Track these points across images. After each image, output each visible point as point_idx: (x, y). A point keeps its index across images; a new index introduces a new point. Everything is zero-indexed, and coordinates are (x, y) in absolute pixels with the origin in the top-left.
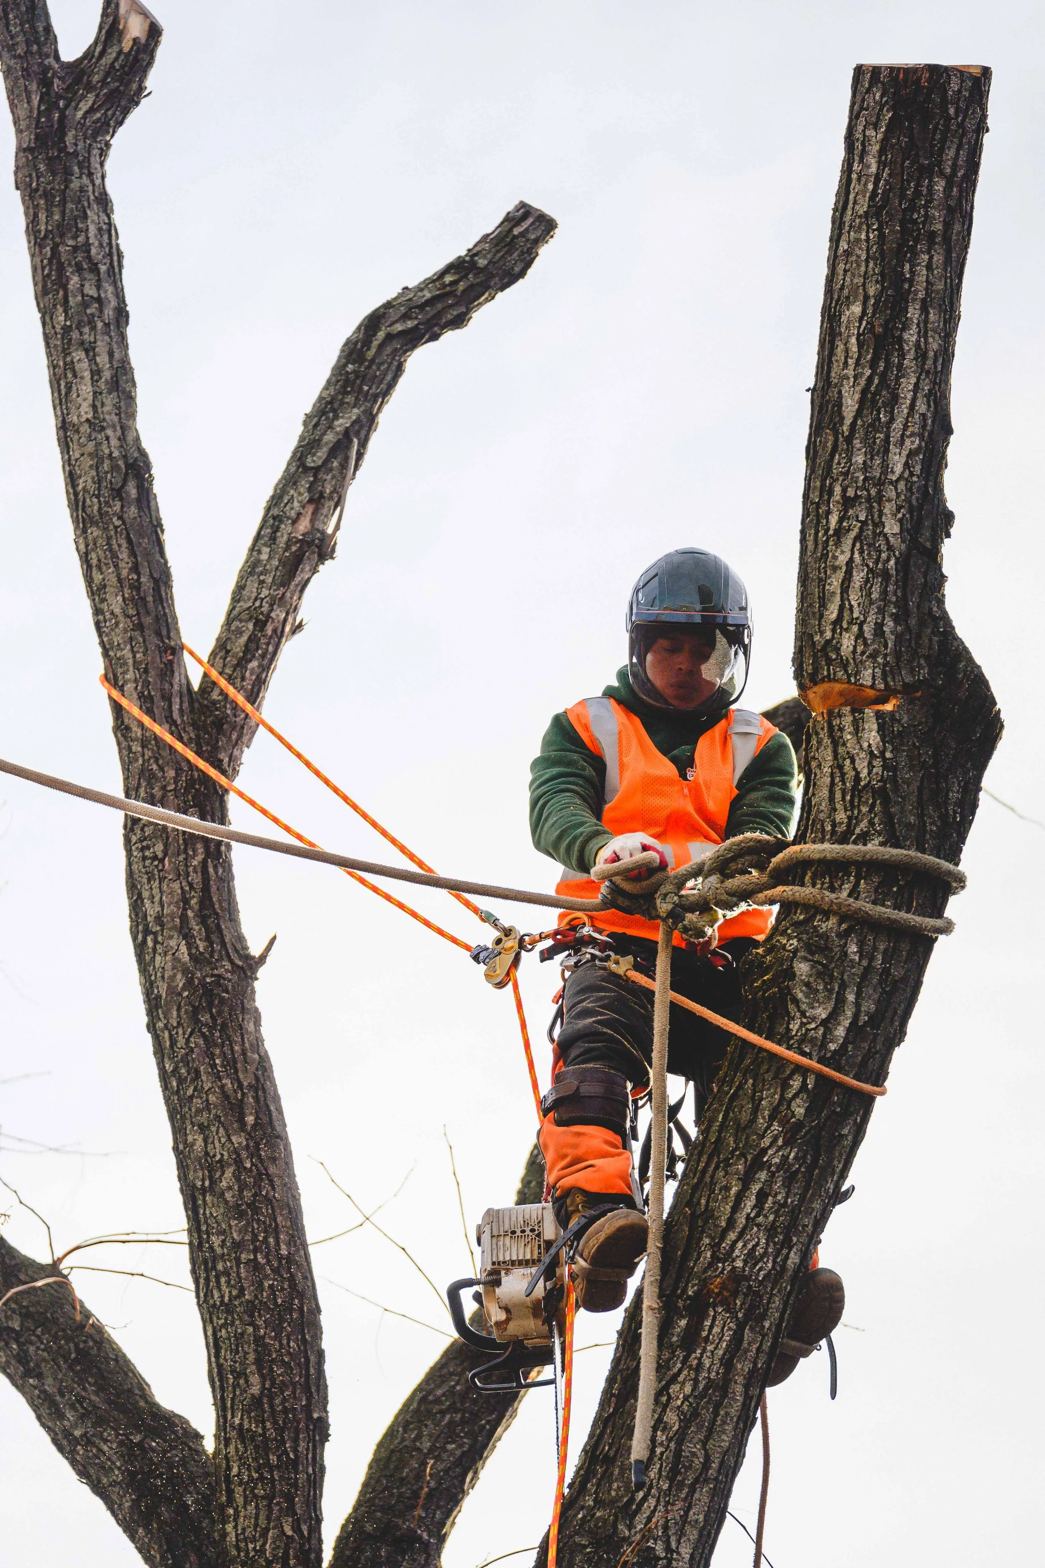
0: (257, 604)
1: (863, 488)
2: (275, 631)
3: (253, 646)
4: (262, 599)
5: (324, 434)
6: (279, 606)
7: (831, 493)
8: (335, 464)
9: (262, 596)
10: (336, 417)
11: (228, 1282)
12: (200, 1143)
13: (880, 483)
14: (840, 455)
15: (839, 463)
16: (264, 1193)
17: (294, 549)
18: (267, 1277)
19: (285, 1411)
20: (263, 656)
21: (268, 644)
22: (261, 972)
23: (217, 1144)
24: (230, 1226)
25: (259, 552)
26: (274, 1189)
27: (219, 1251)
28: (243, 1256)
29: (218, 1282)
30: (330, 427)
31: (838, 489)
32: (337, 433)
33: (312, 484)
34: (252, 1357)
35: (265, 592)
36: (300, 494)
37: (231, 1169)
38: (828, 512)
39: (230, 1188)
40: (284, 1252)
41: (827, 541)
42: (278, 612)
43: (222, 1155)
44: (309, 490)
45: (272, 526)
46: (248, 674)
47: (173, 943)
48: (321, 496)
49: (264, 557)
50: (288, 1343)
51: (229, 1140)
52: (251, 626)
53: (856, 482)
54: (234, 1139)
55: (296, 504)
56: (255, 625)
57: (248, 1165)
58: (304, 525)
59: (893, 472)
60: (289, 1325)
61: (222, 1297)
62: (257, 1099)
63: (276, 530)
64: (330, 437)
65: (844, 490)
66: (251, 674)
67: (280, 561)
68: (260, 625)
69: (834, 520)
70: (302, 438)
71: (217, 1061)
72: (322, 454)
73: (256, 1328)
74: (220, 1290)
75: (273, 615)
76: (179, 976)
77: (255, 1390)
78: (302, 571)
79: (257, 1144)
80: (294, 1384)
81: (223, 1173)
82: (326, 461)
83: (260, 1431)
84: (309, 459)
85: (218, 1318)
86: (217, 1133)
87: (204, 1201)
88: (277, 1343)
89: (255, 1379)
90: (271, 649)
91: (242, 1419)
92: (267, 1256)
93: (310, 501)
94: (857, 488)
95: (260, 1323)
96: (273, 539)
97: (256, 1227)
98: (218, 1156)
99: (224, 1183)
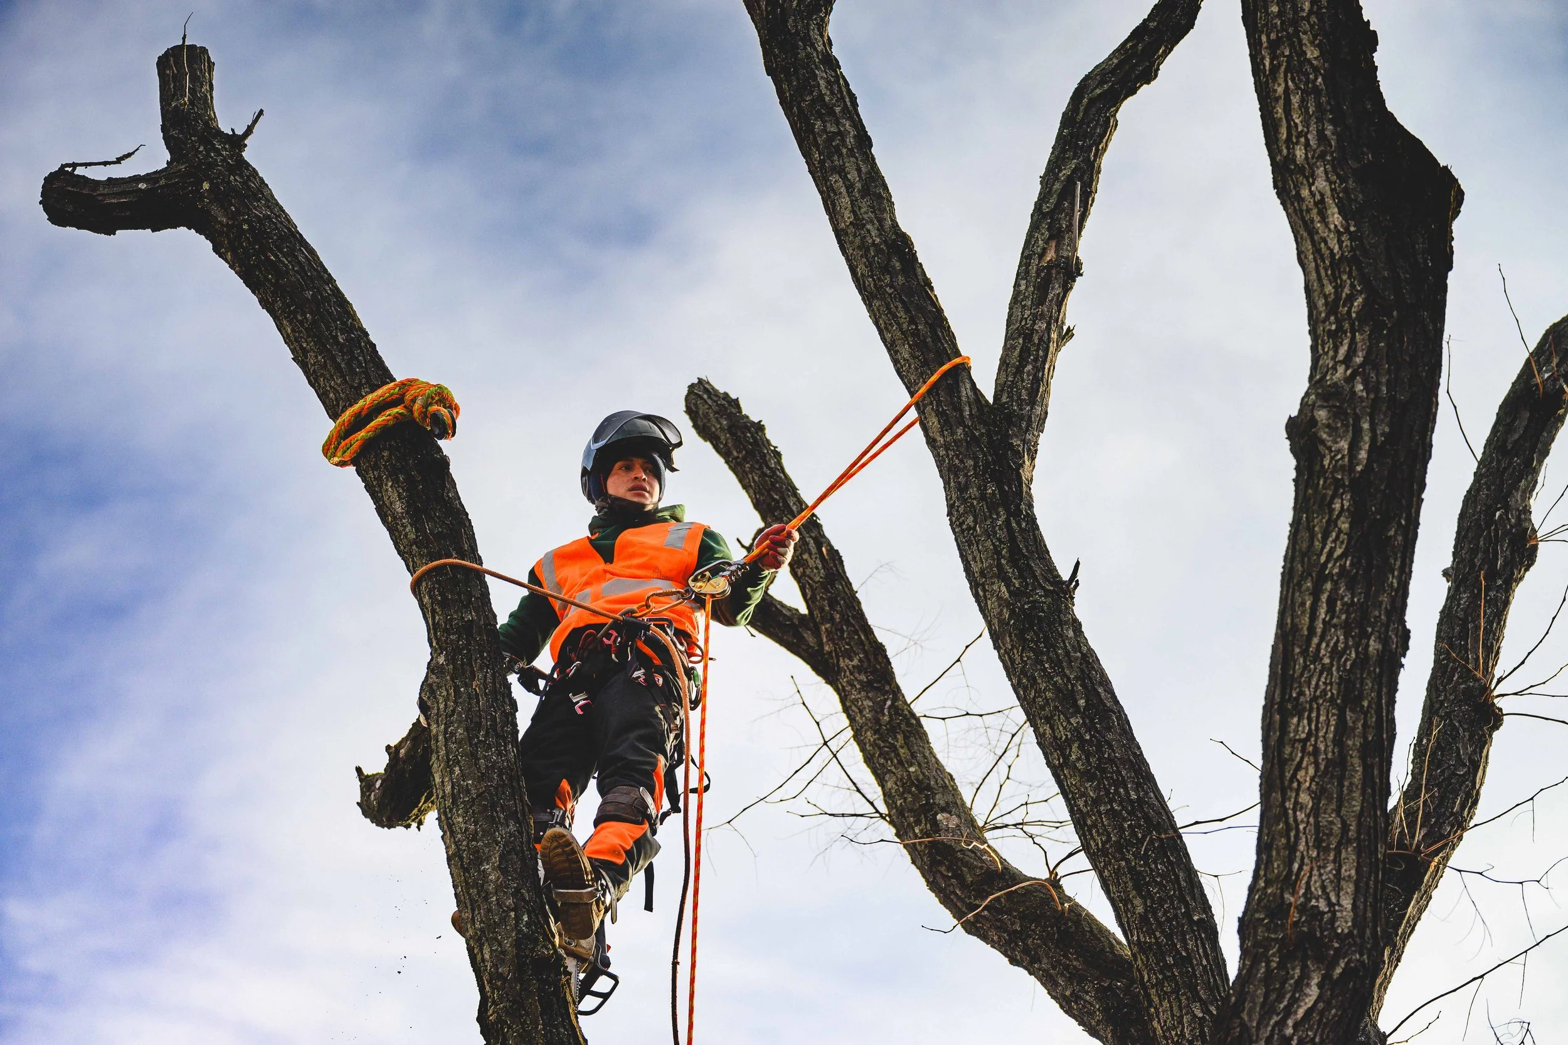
0: (1023, 323)
1: (1283, 30)
2: (1041, 339)
3: (1025, 355)
4: (1026, 319)
5: (1053, 185)
6: (1040, 320)
7: (1261, 44)
8: (1066, 204)
9: (1026, 316)
10: (1060, 171)
11: (1097, 832)
12: (1049, 731)
13: (1295, 22)
14: (1261, 12)
15: (1261, 18)
16: (1106, 756)
17: (1043, 274)
18: (1125, 820)
19: (1169, 920)
20: (1036, 360)
21: (1037, 351)
22: (1078, 595)
23: (1061, 729)
24: (1086, 788)
25: (1019, 286)
26: (1114, 751)
27: (1085, 810)
28: (1102, 808)
29: (1091, 834)
30: (1057, 179)
31: (1264, 38)
32: (1062, 181)
33: (1050, 224)
34: (1130, 884)
35: (1027, 313)
36: (1043, 234)
37: (1076, 745)
38: (1263, 58)
39: (1079, 759)
40: (1134, 796)
41: (1267, 80)
42: (1040, 324)
43: (1066, 735)
44: (1048, 229)
45: (1026, 264)
46: (1025, 376)
47: (995, 587)
48: (1060, 230)
49: (1023, 287)
50: (1156, 867)
51: (1069, 723)
52: (1021, 341)
53: (1276, 27)
54: (1072, 720)
55: (1040, 242)
56: (1024, 340)
57: (1088, 737)
58: (1051, 255)
59: (1303, 10)
60: (1153, 852)
61: (1097, 844)
62: (1084, 685)
63: (1028, 265)
64: (1057, 186)
65: (1268, 37)
66: (1028, 376)
67: (1034, 287)
68: (1028, 338)
69: (1267, 62)
70: (1040, 194)
71: (1047, 665)
72: (1053, 200)
73: (1128, 861)
74: (1095, 840)
75: (1036, 327)
76: (1005, 610)
77: (1140, 909)
78: (1053, 288)
79: (1092, 720)
80: (1170, 898)
81: (1071, 749)
82: (1058, 204)
83: (1153, 940)
84: (1044, 207)
85: (1100, 863)
86: (1059, 720)
87: (1065, 775)
88: (1147, 869)
89: (1138, 901)
90: (1041, 353)
91: (1138, 936)
92: (1120, 804)
93: (1051, 238)
94: (1278, 32)
95: (1130, 857)
96: (1027, 272)
97: (1106, 783)
98: (1064, 737)
99: (1074, 757)
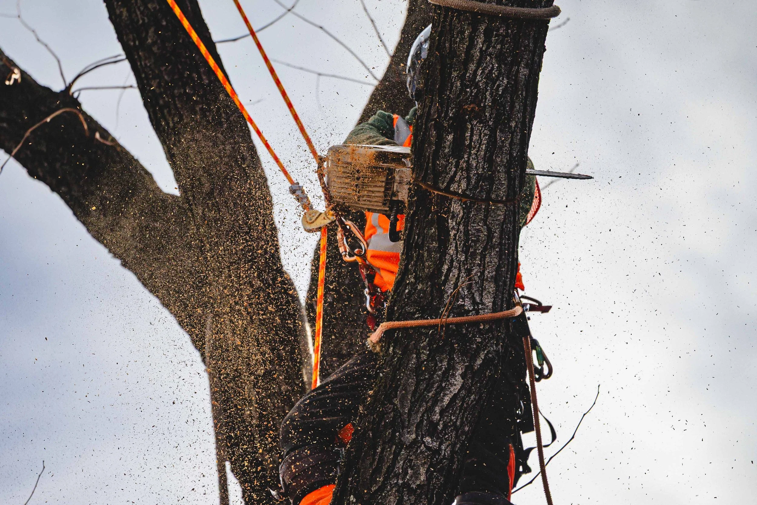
12: (125, 14)
23: (138, 13)
24: (161, 71)
29: (163, 113)
39: (154, 43)
43: (143, 20)
51: (146, 7)
54: (150, 6)
57: (164, 23)
81: (147, 33)
97: (180, 67)
98: (141, 22)
99: (150, 41)
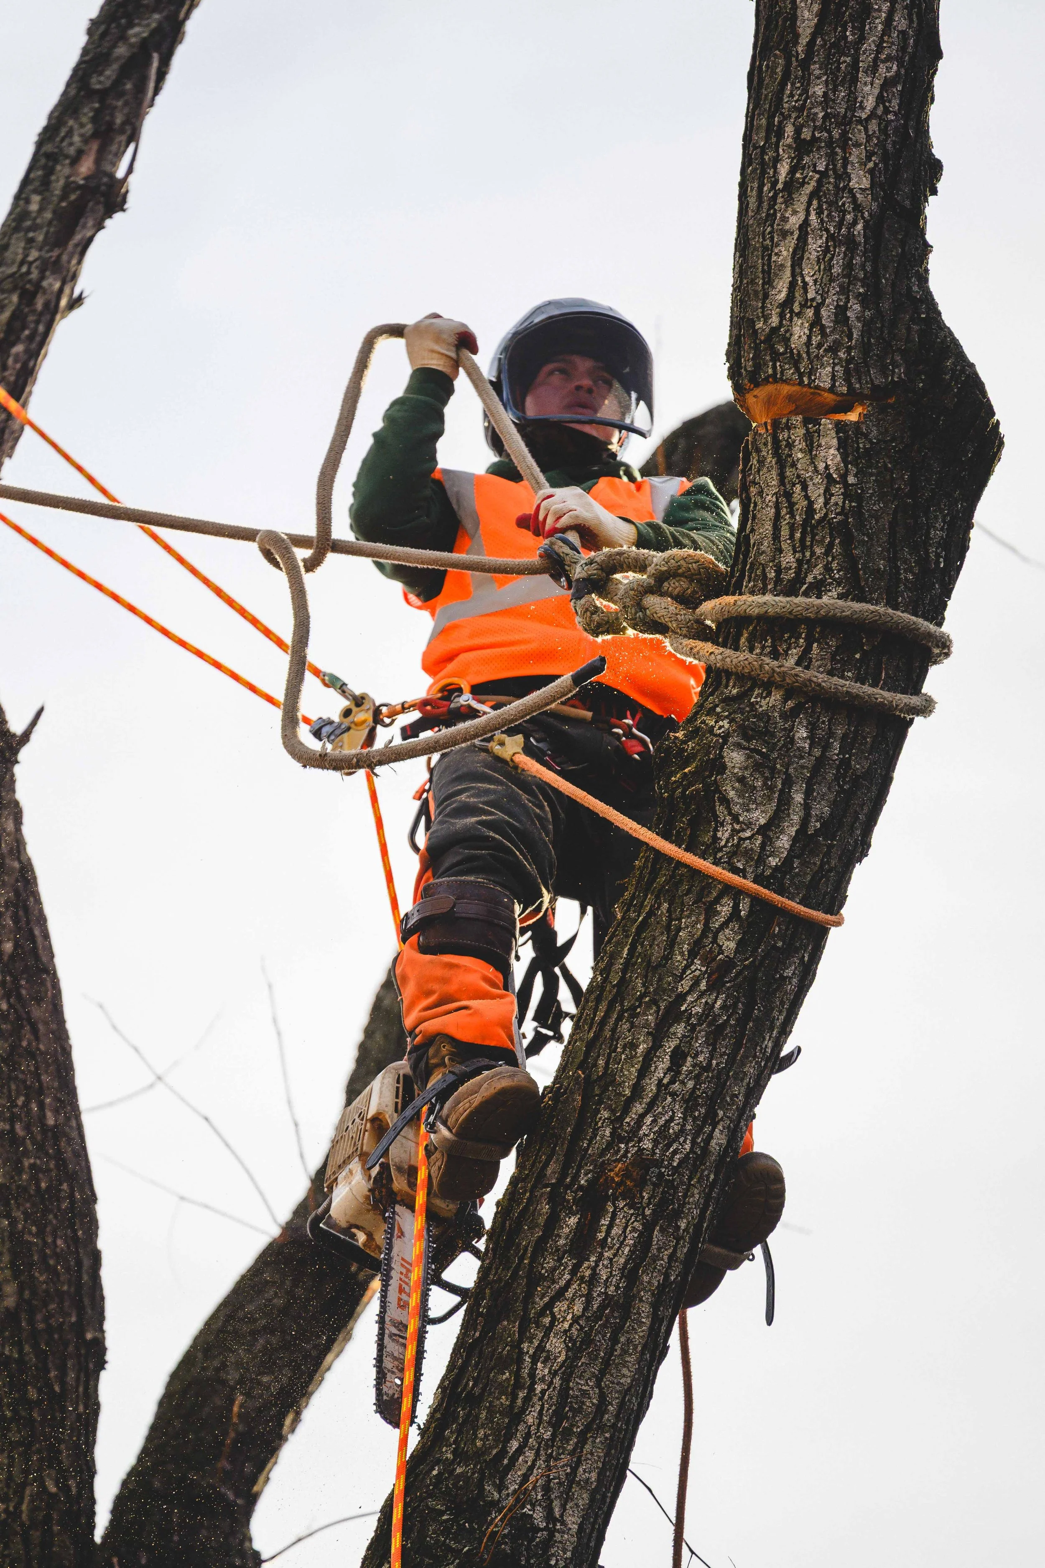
0: (24, 269)
1: (822, 129)
2: (46, 305)
3: (17, 324)
4: (31, 263)
5: (114, 46)
6: (53, 273)
7: (780, 134)
8: (129, 86)
9: (30, 259)
10: (131, 25)
13: (845, 122)
14: (793, 84)
15: (792, 95)
16: (24, 1044)
17: (73, 197)
18: (26, 1153)
19: (49, 1330)
20: (31, 338)
21: (37, 322)
22: (24, 754)
25: (28, 201)
26: (37, 1039)
30: (123, 37)
31: (789, 130)
32: (132, 46)
33: (97, 111)
34: (6, 1259)
35: (34, 254)
36: (82, 125)
38: (777, 160)
40: (51, 1121)
41: (774, 198)
42: (50, 280)
44: (94, 120)
45: (44, 167)
46: (10, 361)
48: (110, 125)
49: (34, 207)
50: (54, 1242)
52: (15, 298)
53: (814, 121)
55: (76, 139)
56: (21, 297)
57: (5, 1007)
58: (86, 167)
59: (862, 108)
60: (56, 1217)
62: (16, 919)
63: (49, 171)
64: (121, 50)
65: (798, 131)
66: (16, 361)
67: (54, 212)
68: (28, 297)
69: (783, 170)
70: (85, 51)
72: (111, 72)
75: (45, 284)
78: (84, 226)
79: (15, 980)
80: (61, 1295)
82: (118, 82)
84: (94, 80)
88: (40, 1242)
89: (10, 1288)
90: (41, 328)
92: (27, 1128)
93: (95, 135)
94: (815, 128)
95: (18, 1214)
96: (45, 184)
